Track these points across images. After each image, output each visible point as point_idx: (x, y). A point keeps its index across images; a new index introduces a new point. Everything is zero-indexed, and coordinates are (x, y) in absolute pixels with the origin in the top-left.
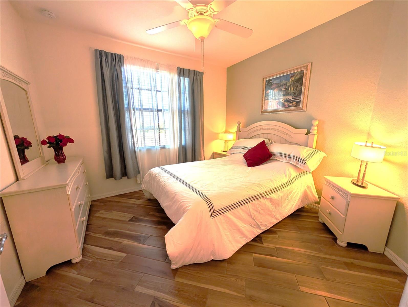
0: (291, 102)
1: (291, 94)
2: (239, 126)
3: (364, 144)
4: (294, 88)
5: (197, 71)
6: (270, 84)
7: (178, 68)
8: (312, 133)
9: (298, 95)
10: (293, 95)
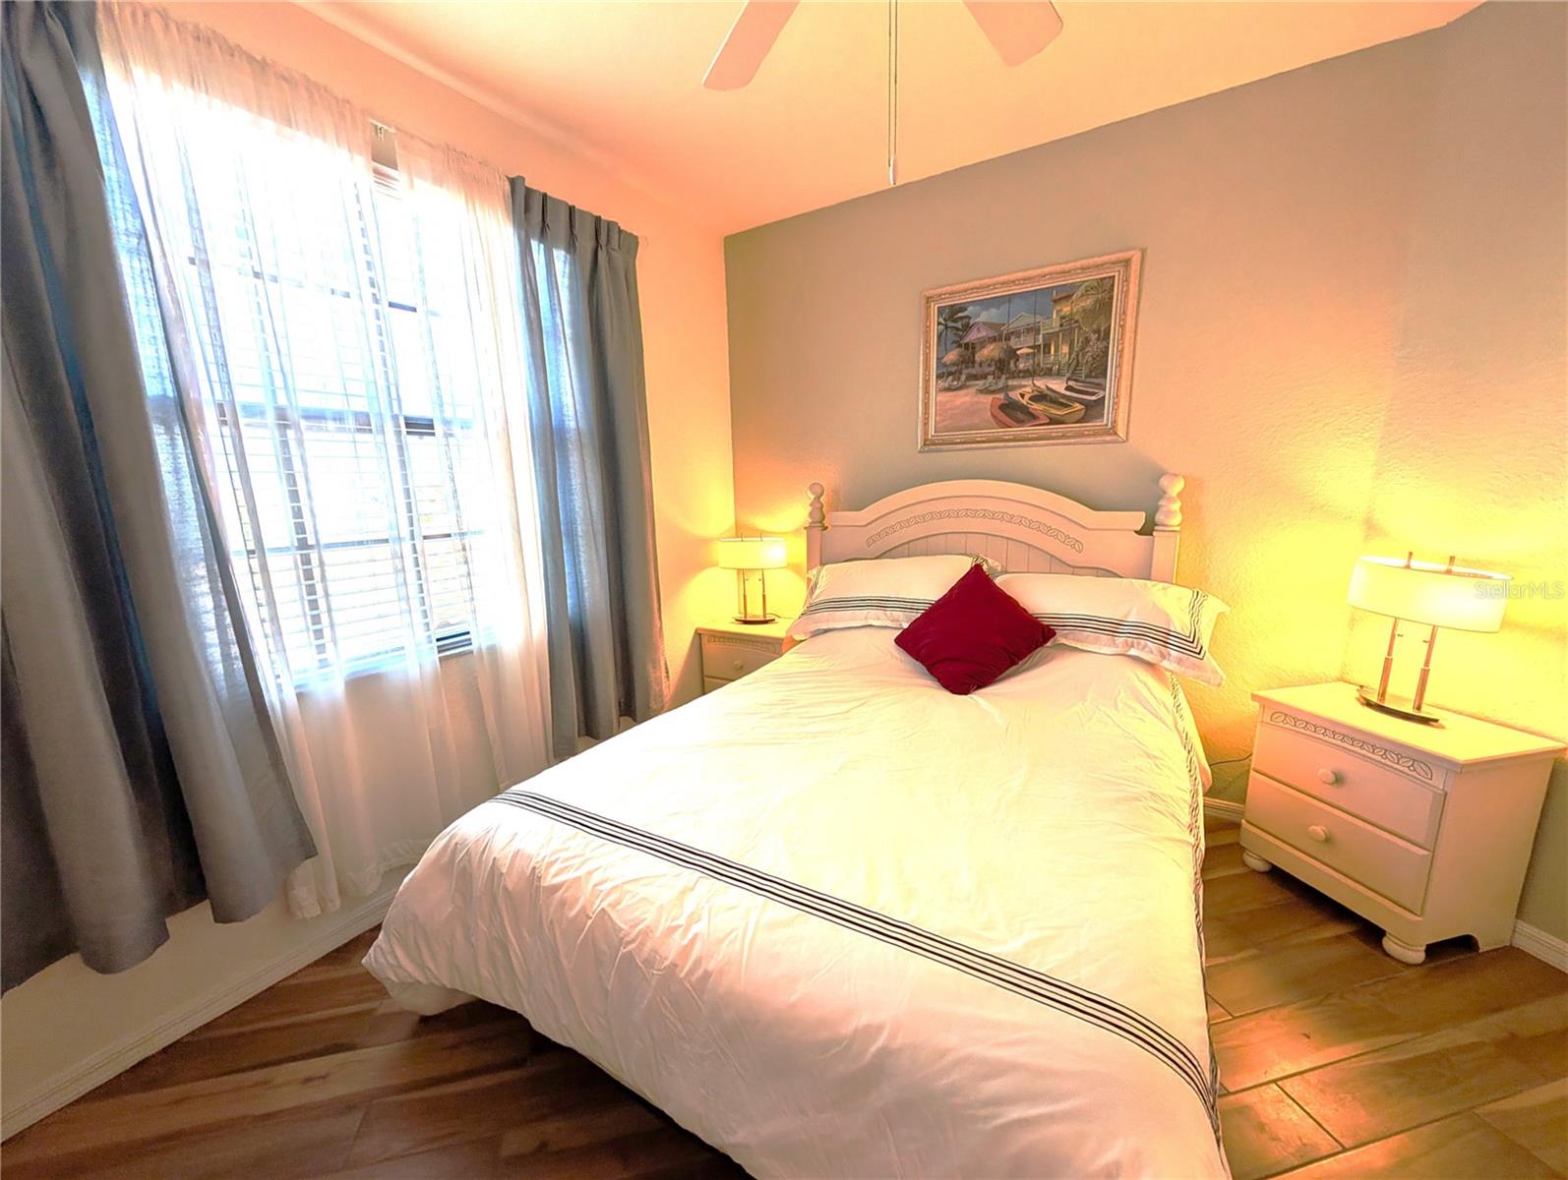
0: (1062, 404)
1: (1059, 370)
2: (818, 506)
3: (1404, 563)
4: (1070, 349)
5: (609, 224)
6: (959, 325)
7: (513, 182)
8: (1167, 526)
9: (1090, 377)
10: (1068, 375)
